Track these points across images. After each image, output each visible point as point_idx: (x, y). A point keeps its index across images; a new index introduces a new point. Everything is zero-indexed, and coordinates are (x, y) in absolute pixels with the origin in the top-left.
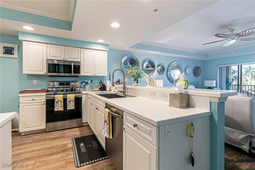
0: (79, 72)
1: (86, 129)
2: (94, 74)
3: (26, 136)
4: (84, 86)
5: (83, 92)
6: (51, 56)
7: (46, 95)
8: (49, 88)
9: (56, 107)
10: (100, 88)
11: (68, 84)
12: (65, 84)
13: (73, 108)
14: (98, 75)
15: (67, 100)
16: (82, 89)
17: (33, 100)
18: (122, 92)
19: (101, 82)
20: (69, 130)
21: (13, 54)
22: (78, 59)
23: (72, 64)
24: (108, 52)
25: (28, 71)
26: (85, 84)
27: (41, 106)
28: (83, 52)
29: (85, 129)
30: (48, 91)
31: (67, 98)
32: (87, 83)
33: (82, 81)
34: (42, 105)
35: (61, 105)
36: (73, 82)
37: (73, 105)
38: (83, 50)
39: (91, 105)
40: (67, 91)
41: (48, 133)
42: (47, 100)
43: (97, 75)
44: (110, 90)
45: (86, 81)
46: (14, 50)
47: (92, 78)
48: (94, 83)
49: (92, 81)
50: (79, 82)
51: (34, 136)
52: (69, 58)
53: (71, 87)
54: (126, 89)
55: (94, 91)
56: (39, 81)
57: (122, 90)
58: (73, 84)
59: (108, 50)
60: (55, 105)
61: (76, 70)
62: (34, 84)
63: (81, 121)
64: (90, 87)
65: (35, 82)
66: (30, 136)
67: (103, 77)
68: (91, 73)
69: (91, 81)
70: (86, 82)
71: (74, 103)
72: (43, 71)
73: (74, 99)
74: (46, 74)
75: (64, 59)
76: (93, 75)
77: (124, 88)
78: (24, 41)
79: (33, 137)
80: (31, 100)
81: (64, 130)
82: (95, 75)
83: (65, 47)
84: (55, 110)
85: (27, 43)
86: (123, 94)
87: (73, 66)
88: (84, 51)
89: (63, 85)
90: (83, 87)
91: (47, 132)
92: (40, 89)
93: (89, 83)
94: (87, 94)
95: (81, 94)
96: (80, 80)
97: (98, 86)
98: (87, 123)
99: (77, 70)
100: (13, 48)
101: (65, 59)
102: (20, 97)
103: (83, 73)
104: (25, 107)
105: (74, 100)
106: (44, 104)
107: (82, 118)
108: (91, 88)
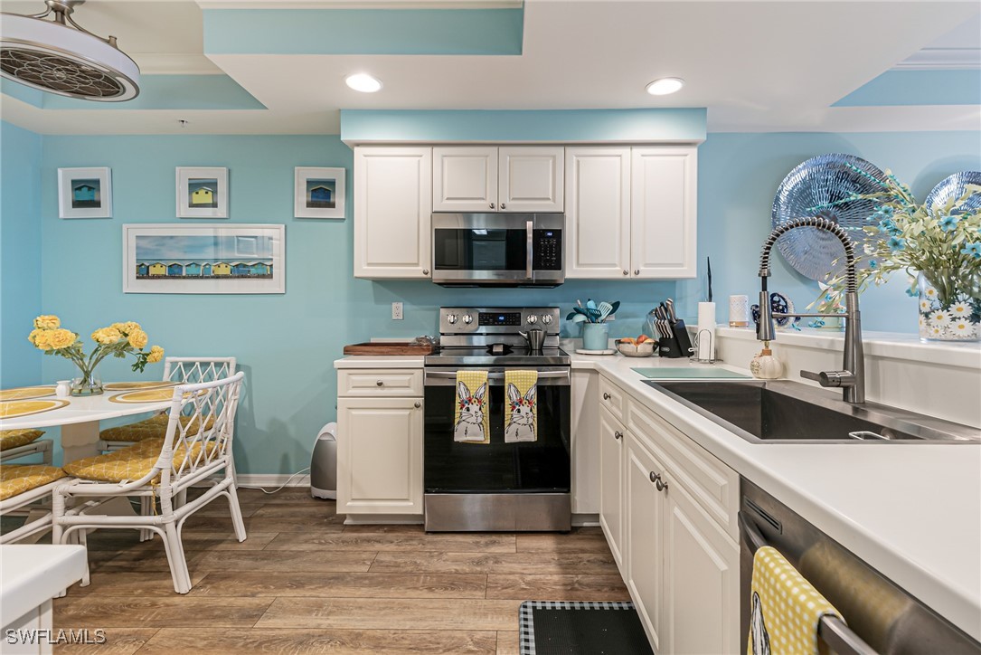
0: (557, 265)
1: (592, 557)
2: (627, 269)
3: (355, 535)
4: (578, 327)
5: (577, 361)
6: (448, 199)
7: (426, 366)
8: (443, 334)
9: (459, 423)
10: (656, 343)
11: (512, 317)
12: (502, 318)
13: (532, 436)
14: (647, 273)
15: (506, 397)
16: (570, 342)
17: (380, 384)
18: (837, 383)
19: (663, 311)
20: (513, 539)
21: (333, 205)
22: (554, 201)
23: (530, 225)
24: (703, 149)
25: (369, 264)
26: (584, 322)
27: (407, 412)
28: (578, 162)
29: (585, 556)
30: (437, 349)
31: (504, 387)
32: (593, 317)
33: (570, 308)
34: (412, 409)
35: (480, 420)
36: (533, 309)
37: (531, 421)
38: (576, 156)
39: (619, 440)
40: (507, 349)
41: (430, 538)
42: (427, 389)
43: (640, 276)
44: (718, 359)
45: (591, 304)
46: (334, 191)
47: (617, 291)
48: (626, 316)
49: (616, 306)
50: (557, 312)
51: (379, 542)
52: (514, 199)
53: (526, 335)
54: (865, 360)
55: (627, 355)
56: (409, 307)
57: (833, 366)
58: (532, 319)
59: (700, 136)
60: (457, 415)
61: (546, 255)
62: (394, 318)
63: (568, 504)
64: (608, 335)
65: (398, 309)
66: (368, 540)
67: (671, 283)
68: (614, 265)
69: (611, 308)
70: (588, 309)
71: (535, 411)
72: (417, 265)
73: (533, 392)
74: (429, 276)
75: (496, 204)
76: (621, 276)
77: (854, 351)
78: (358, 145)
79: (378, 547)
80: (373, 385)
81: (494, 538)
82: (633, 276)
83: (501, 149)
84: (455, 440)
85: (366, 154)
86: (846, 398)
87: (530, 235)
88: (580, 159)
89: (493, 324)
90: (577, 334)
91: (427, 532)
92: (411, 340)
93: (603, 317)
94: (594, 372)
95: (565, 372)
96: (565, 302)
97: (645, 329)
98: (596, 517)
99: (551, 252)
100: (332, 183)
101: (500, 204)
102: (339, 371)
103: (575, 267)
104: (354, 412)
105: (535, 400)
106: (417, 406)
107: (569, 491)
108: (612, 342)
